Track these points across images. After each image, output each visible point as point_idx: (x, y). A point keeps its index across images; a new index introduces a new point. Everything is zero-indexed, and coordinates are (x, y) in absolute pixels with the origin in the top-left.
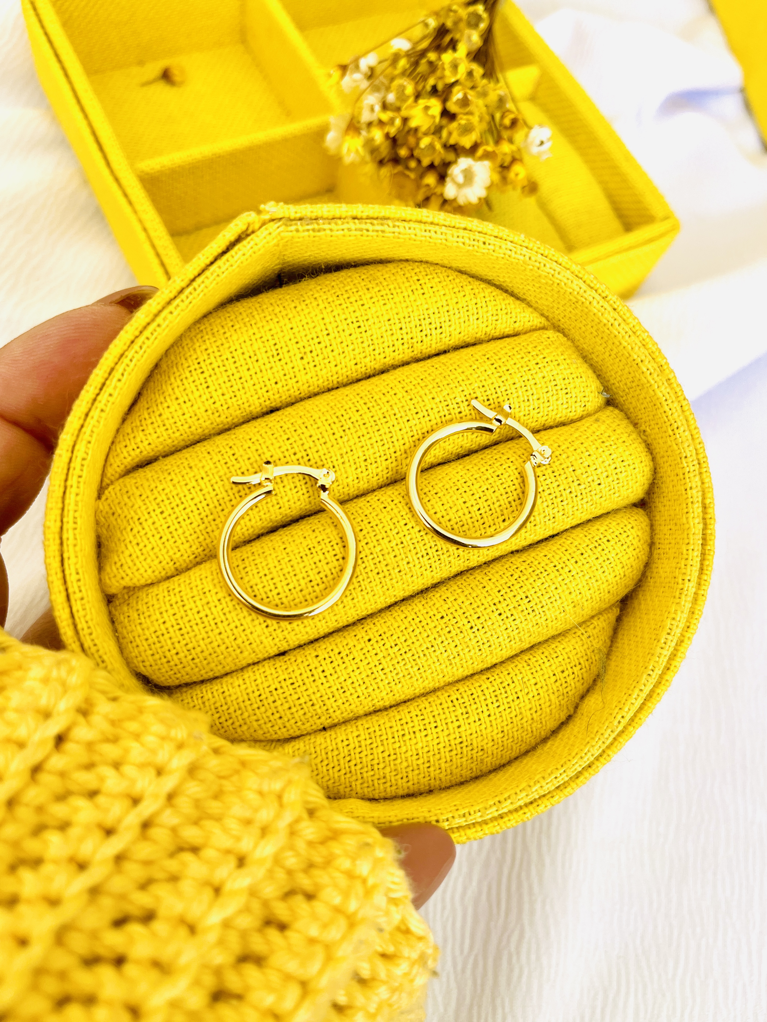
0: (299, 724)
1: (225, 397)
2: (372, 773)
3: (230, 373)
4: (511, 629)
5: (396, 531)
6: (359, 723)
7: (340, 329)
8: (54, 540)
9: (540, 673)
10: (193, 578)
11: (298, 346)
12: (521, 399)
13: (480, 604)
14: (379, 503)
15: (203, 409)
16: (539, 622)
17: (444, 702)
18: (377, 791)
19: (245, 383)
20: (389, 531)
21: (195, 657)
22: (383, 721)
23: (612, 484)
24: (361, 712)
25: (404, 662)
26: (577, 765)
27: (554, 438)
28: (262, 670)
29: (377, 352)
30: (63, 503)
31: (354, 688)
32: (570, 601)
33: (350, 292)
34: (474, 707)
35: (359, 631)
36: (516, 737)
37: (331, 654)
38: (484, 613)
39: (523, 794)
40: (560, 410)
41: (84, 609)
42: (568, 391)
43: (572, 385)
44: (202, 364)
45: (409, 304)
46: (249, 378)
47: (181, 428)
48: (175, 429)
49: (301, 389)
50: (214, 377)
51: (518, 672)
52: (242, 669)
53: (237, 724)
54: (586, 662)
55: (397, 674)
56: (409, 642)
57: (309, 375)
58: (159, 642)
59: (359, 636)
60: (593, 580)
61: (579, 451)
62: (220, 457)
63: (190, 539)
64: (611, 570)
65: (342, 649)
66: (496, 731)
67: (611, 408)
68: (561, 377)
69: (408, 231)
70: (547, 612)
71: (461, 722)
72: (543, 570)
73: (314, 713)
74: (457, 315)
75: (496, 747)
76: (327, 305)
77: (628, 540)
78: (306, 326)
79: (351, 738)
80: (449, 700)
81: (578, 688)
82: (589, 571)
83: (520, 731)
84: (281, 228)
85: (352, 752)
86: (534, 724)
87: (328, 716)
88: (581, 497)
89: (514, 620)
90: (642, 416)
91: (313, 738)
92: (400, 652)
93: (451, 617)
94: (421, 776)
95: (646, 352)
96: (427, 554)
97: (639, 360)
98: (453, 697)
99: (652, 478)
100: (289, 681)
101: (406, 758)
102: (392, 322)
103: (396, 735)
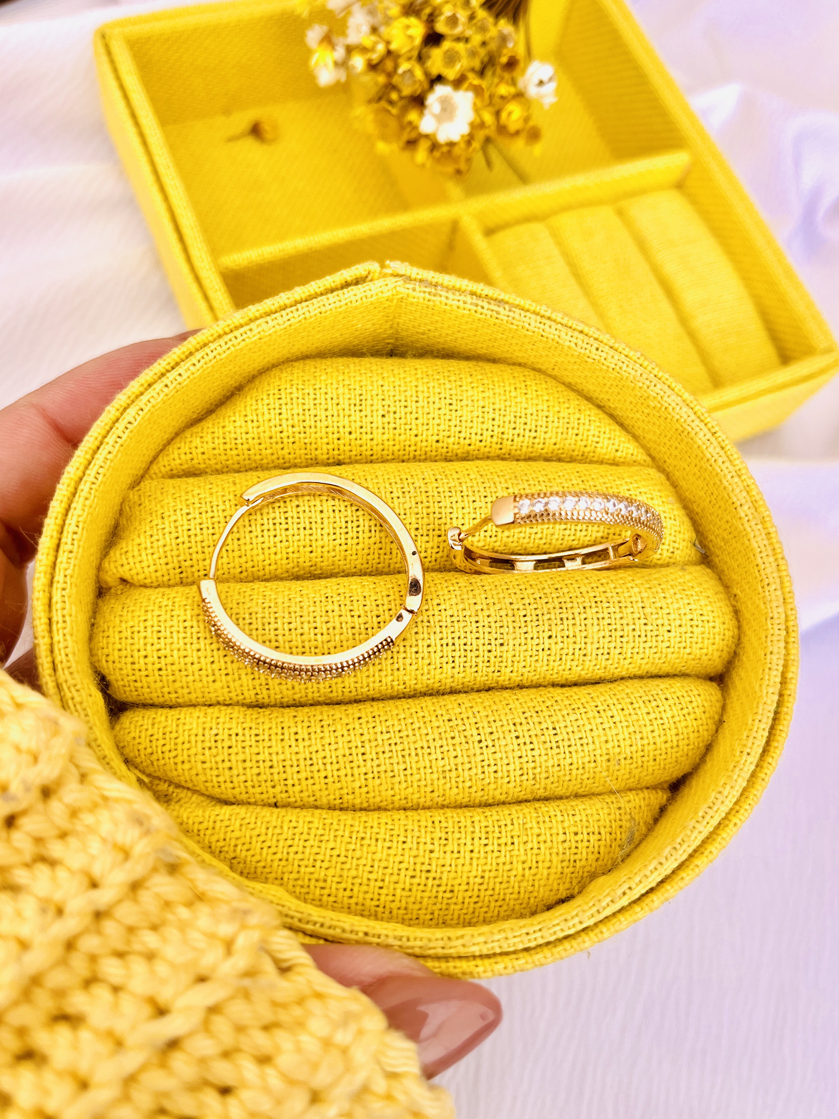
0: (249, 784)
1: (294, 429)
2: (312, 870)
3: (306, 407)
4: (525, 759)
6: (318, 812)
7: (431, 400)
9: (549, 825)
11: (384, 403)
13: (497, 719)
15: (267, 434)
16: (562, 763)
17: (423, 820)
19: (318, 423)
21: (164, 668)
22: (344, 819)
23: (683, 636)
24: (324, 801)
26: (557, 928)
28: (229, 712)
29: (462, 435)
30: (94, 455)
31: (325, 764)
32: (605, 752)
33: (452, 373)
34: (457, 835)
35: (352, 709)
37: (312, 719)
38: (499, 730)
39: (482, 939)
41: (68, 563)
44: (282, 392)
45: (508, 398)
46: (324, 418)
47: (239, 446)
48: (234, 446)
49: (375, 448)
50: (289, 406)
51: (521, 816)
52: (210, 705)
53: (179, 759)
54: (608, 836)
55: (378, 766)
56: (404, 734)
57: (386, 437)
58: (132, 638)
59: (350, 713)
60: (638, 736)
61: (654, 590)
64: (662, 732)
65: (325, 718)
66: (474, 873)
67: (703, 566)
69: (522, 319)
70: (574, 753)
71: (436, 848)
72: (581, 706)
73: (270, 778)
74: (556, 424)
76: (425, 377)
77: (690, 706)
78: (397, 388)
79: (301, 822)
80: (430, 820)
81: (590, 862)
82: (635, 723)
83: (504, 885)
84: (399, 283)
85: (297, 837)
86: (524, 884)
87: (285, 788)
88: (644, 639)
89: (532, 750)
90: (735, 577)
91: (258, 809)
92: (390, 742)
93: (460, 722)
94: (369, 896)
95: (748, 498)
96: (454, 644)
97: (738, 504)
98: (437, 819)
99: (733, 647)
100: (254, 732)
101: (358, 865)
102: (485, 410)
103: (354, 836)
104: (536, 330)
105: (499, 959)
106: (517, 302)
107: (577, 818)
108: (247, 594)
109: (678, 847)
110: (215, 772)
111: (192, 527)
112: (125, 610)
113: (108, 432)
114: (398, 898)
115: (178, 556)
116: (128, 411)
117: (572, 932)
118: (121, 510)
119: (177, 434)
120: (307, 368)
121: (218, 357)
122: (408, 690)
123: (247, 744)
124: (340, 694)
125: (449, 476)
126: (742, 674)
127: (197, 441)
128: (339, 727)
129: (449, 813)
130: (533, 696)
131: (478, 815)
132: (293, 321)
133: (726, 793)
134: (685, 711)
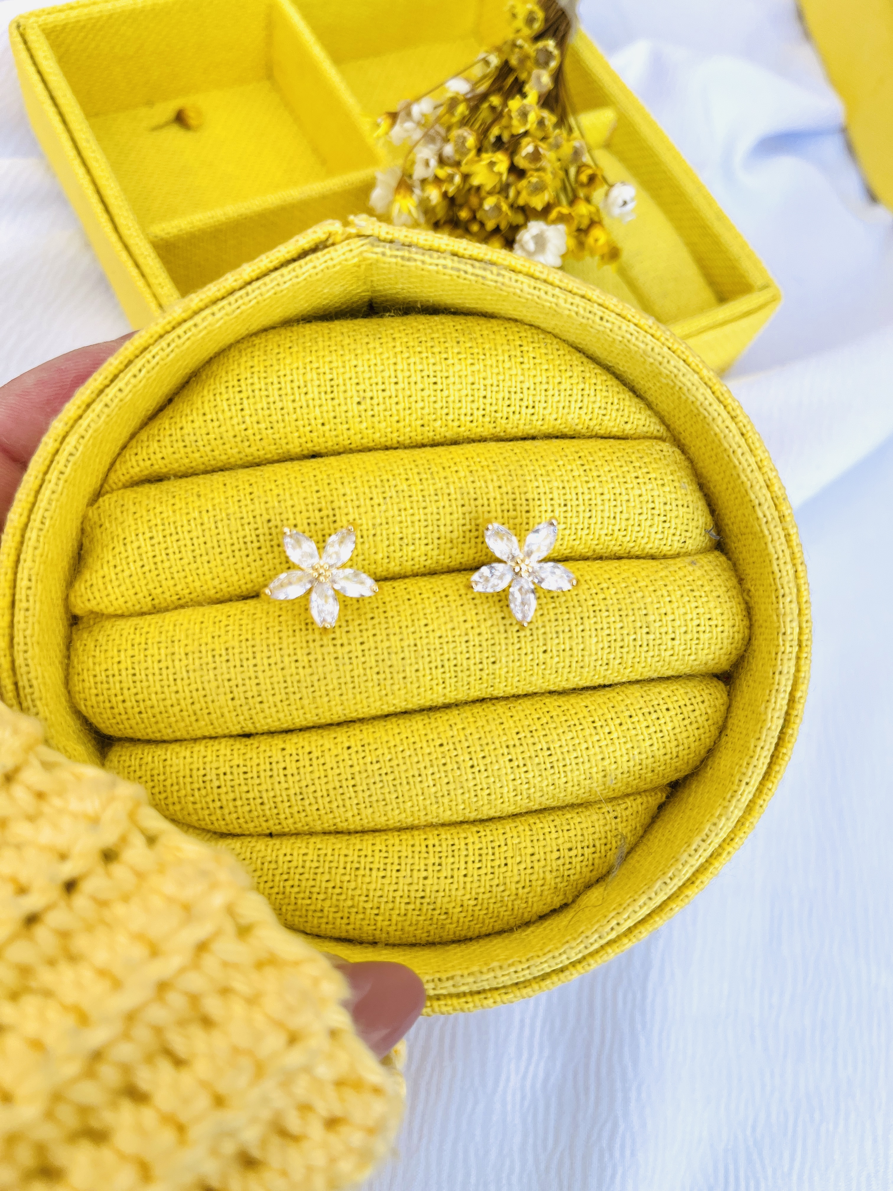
0: (242, 821)
1: (260, 426)
2: (309, 902)
3: (271, 400)
4: (519, 781)
5: (412, 629)
6: (313, 840)
7: (413, 380)
8: (14, 536)
9: (542, 843)
10: (167, 621)
11: (359, 388)
12: (606, 514)
13: (490, 742)
14: (404, 592)
15: (231, 434)
16: (557, 782)
17: (417, 844)
18: (309, 924)
19: (286, 416)
20: (404, 628)
21: (143, 710)
22: (339, 846)
23: (689, 642)
24: (319, 828)
25: (381, 785)
27: (635, 570)
28: (216, 747)
29: (450, 417)
30: (36, 497)
31: (316, 798)
32: (601, 769)
33: (436, 341)
34: (451, 860)
35: (342, 735)
36: (491, 910)
37: (300, 752)
38: (493, 754)
40: (652, 539)
41: (26, 622)
42: (668, 518)
43: (674, 514)
44: (242, 382)
45: (501, 370)
46: (292, 411)
47: (202, 448)
48: (195, 449)
49: (352, 438)
50: (252, 400)
51: (515, 834)
52: (195, 740)
53: (170, 800)
54: (603, 847)
56: (394, 763)
57: (364, 425)
58: (108, 683)
59: (339, 740)
60: (636, 752)
61: (659, 593)
62: (235, 492)
63: (176, 575)
64: (662, 745)
65: (314, 749)
66: (468, 896)
67: (717, 553)
68: (662, 500)
69: (513, 283)
70: (569, 774)
71: (430, 873)
72: (577, 723)
73: (261, 813)
74: (556, 398)
75: (463, 914)
76: (405, 350)
77: (692, 716)
78: (372, 368)
79: (295, 854)
80: (424, 844)
81: (584, 874)
82: (634, 738)
83: (498, 905)
84: (365, 248)
85: (292, 871)
86: (518, 902)
87: (278, 821)
88: (646, 648)
89: (526, 772)
90: (749, 572)
91: (253, 842)
92: (380, 772)
93: (452, 747)
94: (366, 922)
95: (769, 495)
97: (757, 502)
98: (431, 842)
99: (743, 649)
100: (242, 769)
101: (353, 896)
102: (476, 386)
103: (348, 866)
108: (223, 624)
111: (157, 553)
113: (49, 467)
114: (394, 922)
115: (147, 584)
116: (68, 439)
118: (83, 530)
120: (270, 346)
121: (162, 363)
123: (237, 782)
125: (435, 475)
127: (154, 446)
128: (328, 759)
129: (445, 833)
131: (472, 835)
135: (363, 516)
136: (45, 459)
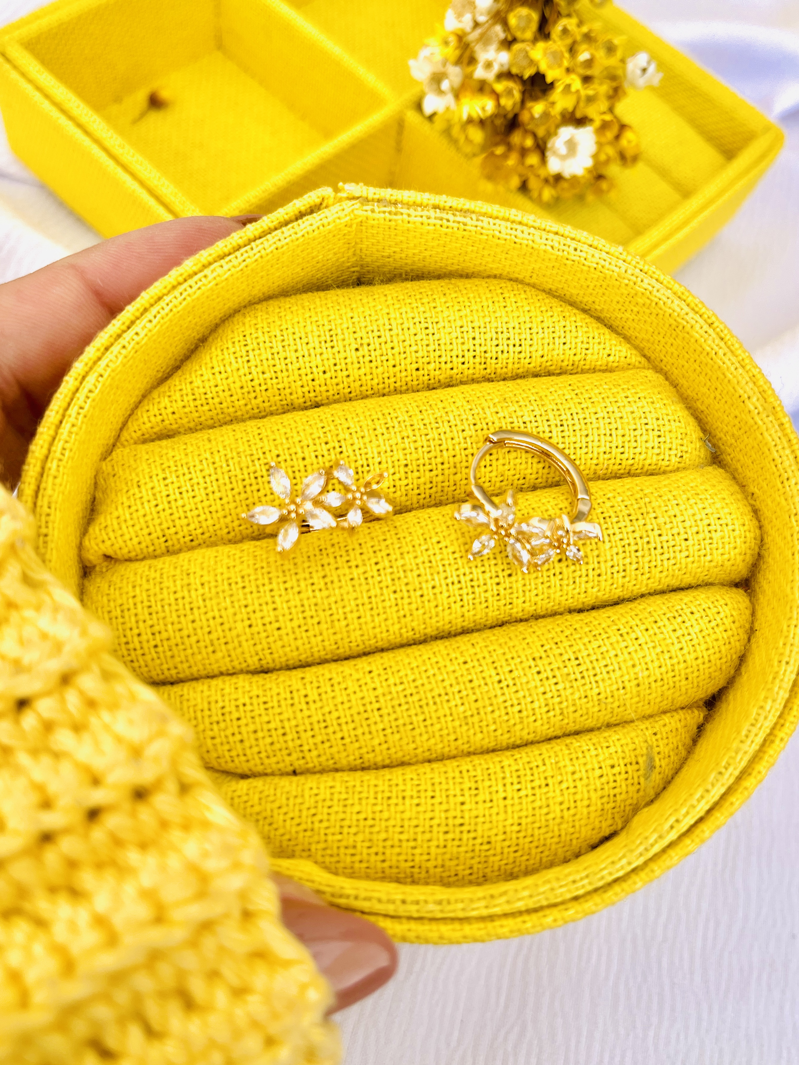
0: (263, 755)
1: (265, 376)
2: (339, 837)
4: (550, 695)
5: (425, 547)
6: (338, 775)
7: (405, 326)
9: (582, 761)
10: (181, 559)
11: (356, 335)
12: (602, 432)
13: (515, 655)
15: (238, 385)
16: (589, 693)
17: (450, 771)
19: (289, 365)
21: (159, 644)
22: (367, 779)
23: (702, 542)
24: (344, 762)
25: (407, 706)
26: (605, 872)
28: (234, 682)
29: (443, 359)
30: (57, 430)
31: (339, 725)
32: (633, 676)
34: (487, 783)
35: (363, 663)
36: (536, 837)
37: (320, 679)
38: (519, 667)
39: (526, 893)
40: (650, 455)
42: (662, 433)
43: (667, 428)
44: (248, 338)
45: (487, 313)
46: (295, 360)
47: (210, 401)
48: (204, 402)
49: (352, 386)
50: (257, 352)
51: (552, 754)
52: (212, 677)
55: (396, 719)
56: (419, 683)
57: (362, 371)
59: (359, 667)
60: (667, 656)
61: (665, 498)
62: (244, 435)
63: (189, 514)
64: (692, 649)
66: (510, 821)
67: (714, 466)
68: (654, 415)
70: (601, 683)
71: (467, 799)
73: (284, 746)
74: (541, 335)
76: (395, 302)
77: (717, 618)
78: (367, 318)
79: (322, 788)
80: (457, 770)
81: (630, 795)
82: (662, 643)
83: (543, 830)
84: (356, 206)
85: (320, 804)
86: (564, 826)
87: (301, 755)
88: (661, 551)
89: (556, 684)
90: (749, 474)
91: (276, 780)
92: (405, 693)
93: (476, 663)
94: (402, 857)
95: (756, 389)
96: (459, 582)
97: (746, 396)
98: (464, 768)
99: (757, 549)
100: (262, 699)
101: (387, 827)
102: (464, 329)
103: (380, 796)
104: (508, 237)
105: (547, 912)
106: (483, 211)
107: (612, 750)
108: (237, 557)
109: (723, 770)
110: (226, 747)
111: (171, 492)
112: (112, 588)
113: (69, 405)
114: (433, 856)
115: (160, 524)
116: (87, 379)
117: (621, 874)
118: (96, 483)
119: (144, 396)
120: (271, 309)
121: (175, 310)
122: (417, 636)
123: (256, 712)
124: (347, 649)
125: (434, 406)
126: (770, 576)
127: (165, 401)
128: (350, 684)
129: (477, 760)
130: (550, 627)
131: (507, 759)
132: (248, 261)
133: (768, 708)
134: (713, 624)
135: (368, 445)
136: (66, 396)
